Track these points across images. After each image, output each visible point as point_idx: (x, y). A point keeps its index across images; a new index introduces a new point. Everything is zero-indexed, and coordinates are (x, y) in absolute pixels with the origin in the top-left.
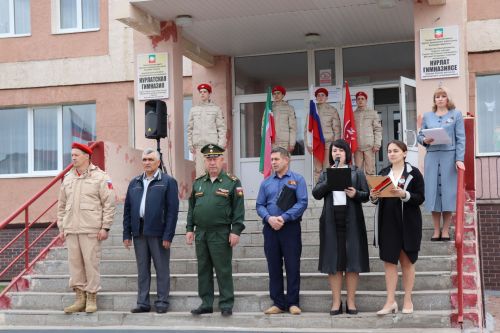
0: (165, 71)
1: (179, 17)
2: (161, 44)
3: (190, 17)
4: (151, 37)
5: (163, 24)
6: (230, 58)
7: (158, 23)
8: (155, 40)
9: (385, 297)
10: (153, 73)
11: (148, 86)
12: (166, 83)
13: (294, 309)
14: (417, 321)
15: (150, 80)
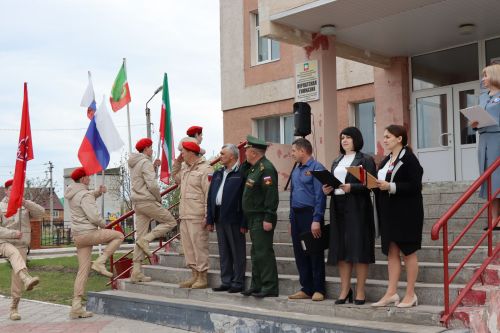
0: (316, 76)
1: (323, 26)
2: (313, 53)
3: (333, 26)
4: (306, 48)
5: (314, 35)
6: (407, 58)
7: (310, 36)
8: (309, 50)
9: (387, 287)
10: (307, 79)
11: (303, 91)
12: (317, 87)
13: (317, 295)
14: (409, 317)
15: (305, 85)
